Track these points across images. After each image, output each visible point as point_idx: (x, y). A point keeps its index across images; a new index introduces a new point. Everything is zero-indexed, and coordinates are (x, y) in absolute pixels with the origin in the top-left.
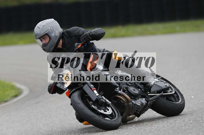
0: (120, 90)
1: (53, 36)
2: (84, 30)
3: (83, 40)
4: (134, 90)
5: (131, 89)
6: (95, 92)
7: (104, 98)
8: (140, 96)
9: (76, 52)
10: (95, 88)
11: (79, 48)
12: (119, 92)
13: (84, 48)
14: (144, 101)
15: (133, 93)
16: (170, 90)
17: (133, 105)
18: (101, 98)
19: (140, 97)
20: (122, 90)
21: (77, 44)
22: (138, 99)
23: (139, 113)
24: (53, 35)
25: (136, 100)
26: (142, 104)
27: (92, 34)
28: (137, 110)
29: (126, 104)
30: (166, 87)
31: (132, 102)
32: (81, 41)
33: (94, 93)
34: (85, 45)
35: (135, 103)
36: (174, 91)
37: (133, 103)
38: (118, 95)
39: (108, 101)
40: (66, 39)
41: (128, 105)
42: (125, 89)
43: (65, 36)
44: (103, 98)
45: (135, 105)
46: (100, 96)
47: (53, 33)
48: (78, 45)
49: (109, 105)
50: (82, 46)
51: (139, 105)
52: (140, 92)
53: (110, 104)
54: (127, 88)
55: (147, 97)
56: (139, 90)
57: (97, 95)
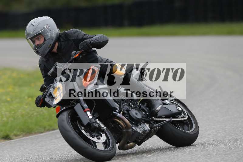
0: (119, 113)
1: (49, 36)
2: (85, 33)
3: (82, 47)
4: (136, 114)
5: (133, 112)
6: (89, 113)
7: (98, 122)
8: (143, 121)
9: (71, 62)
10: (89, 109)
11: (76, 58)
12: (118, 114)
13: (81, 57)
14: (147, 127)
15: (134, 118)
16: (183, 115)
17: (133, 132)
18: (94, 122)
19: (143, 123)
20: (122, 112)
21: (74, 52)
22: (140, 124)
23: (140, 141)
24: (49, 34)
25: (138, 126)
26: (144, 131)
27: (93, 43)
28: (138, 138)
29: (125, 130)
30: (179, 111)
31: (132, 128)
32: (80, 48)
33: (87, 115)
34: (84, 55)
35: (135, 130)
36: (187, 117)
37: (134, 129)
38: (116, 119)
39: (102, 126)
40: (62, 43)
41: (127, 132)
42: (125, 111)
43: (61, 39)
44: (96, 122)
45: (136, 132)
46: (93, 120)
47: (50, 33)
48: (75, 54)
49: (103, 131)
50: (80, 55)
51: (141, 132)
52: (144, 116)
53: (105, 129)
54: (128, 111)
55: (151, 123)
56: (144, 113)
57: (91, 117)
